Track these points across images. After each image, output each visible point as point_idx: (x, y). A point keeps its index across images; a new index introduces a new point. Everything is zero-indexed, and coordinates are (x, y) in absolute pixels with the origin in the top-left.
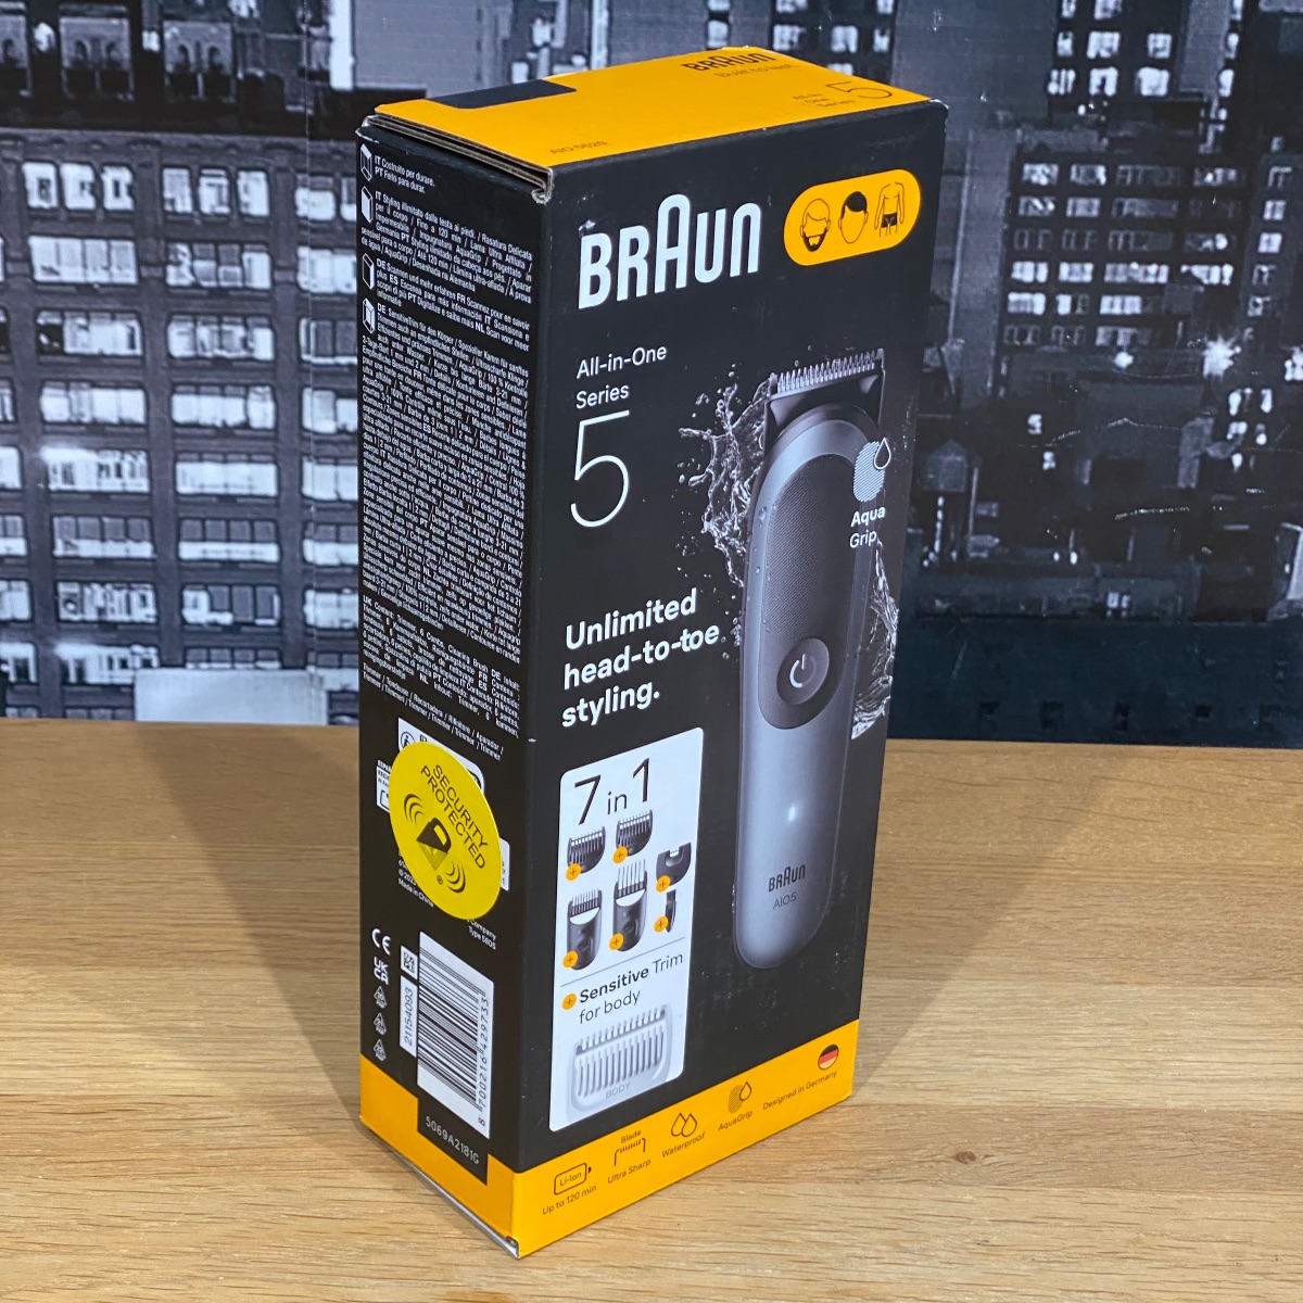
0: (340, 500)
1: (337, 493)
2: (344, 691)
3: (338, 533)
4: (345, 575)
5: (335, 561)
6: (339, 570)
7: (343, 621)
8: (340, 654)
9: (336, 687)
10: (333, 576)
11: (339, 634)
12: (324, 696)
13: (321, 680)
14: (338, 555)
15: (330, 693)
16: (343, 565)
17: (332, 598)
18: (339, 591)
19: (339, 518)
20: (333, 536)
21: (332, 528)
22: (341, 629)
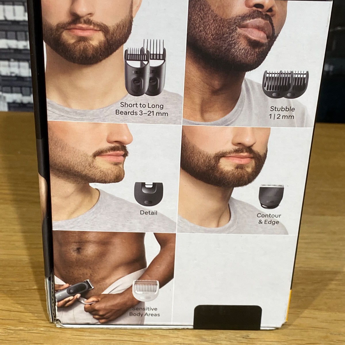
0: (6, 20)
1: (5, 17)
2: (14, 103)
3: (6, 35)
4: (10, 53)
5: (6, 47)
6: (8, 51)
7: (12, 73)
8: (12, 87)
9: (11, 101)
10: (6, 53)
11: (10, 79)
12: (6, 105)
13: (5, 98)
14: (7, 44)
15: (9, 104)
16: (9, 49)
17: (6, 63)
18: (9, 60)
19: (6, 28)
20: (4, 36)
21: (4, 33)
22: (11, 76)
